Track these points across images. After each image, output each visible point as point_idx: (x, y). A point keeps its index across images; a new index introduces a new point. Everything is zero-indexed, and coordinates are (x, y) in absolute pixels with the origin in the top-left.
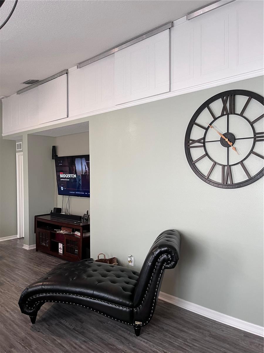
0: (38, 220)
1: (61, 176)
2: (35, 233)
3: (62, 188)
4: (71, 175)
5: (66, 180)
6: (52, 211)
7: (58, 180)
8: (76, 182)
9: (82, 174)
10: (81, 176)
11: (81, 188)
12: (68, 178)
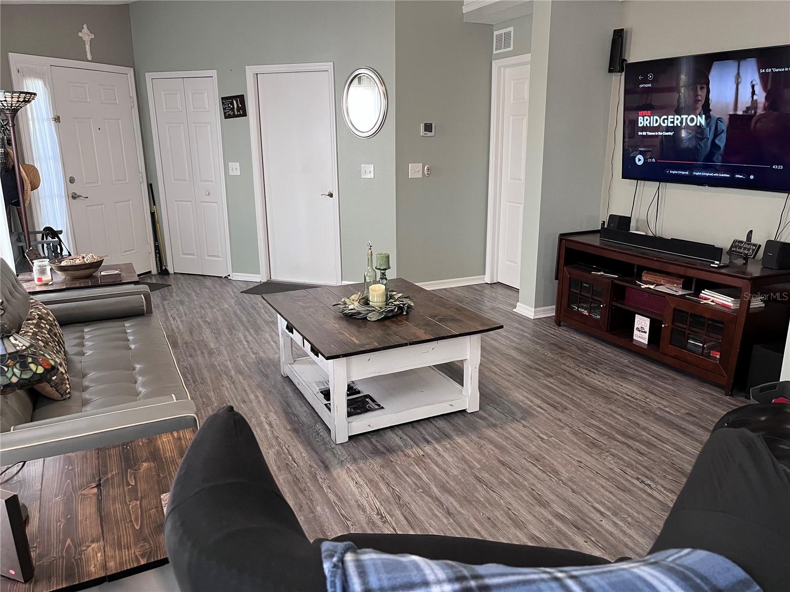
0: (567, 246)
1: (643, 121)
2: (557, 278)
3: (640, 160)
4: (684, 117)
5: (660, 133)
6: (604, 222)
7: (627, 135)
8: (702, 139)
9: (732, 113)
10: (726, 120)
11: (720, 158)
12: (668, 129)
